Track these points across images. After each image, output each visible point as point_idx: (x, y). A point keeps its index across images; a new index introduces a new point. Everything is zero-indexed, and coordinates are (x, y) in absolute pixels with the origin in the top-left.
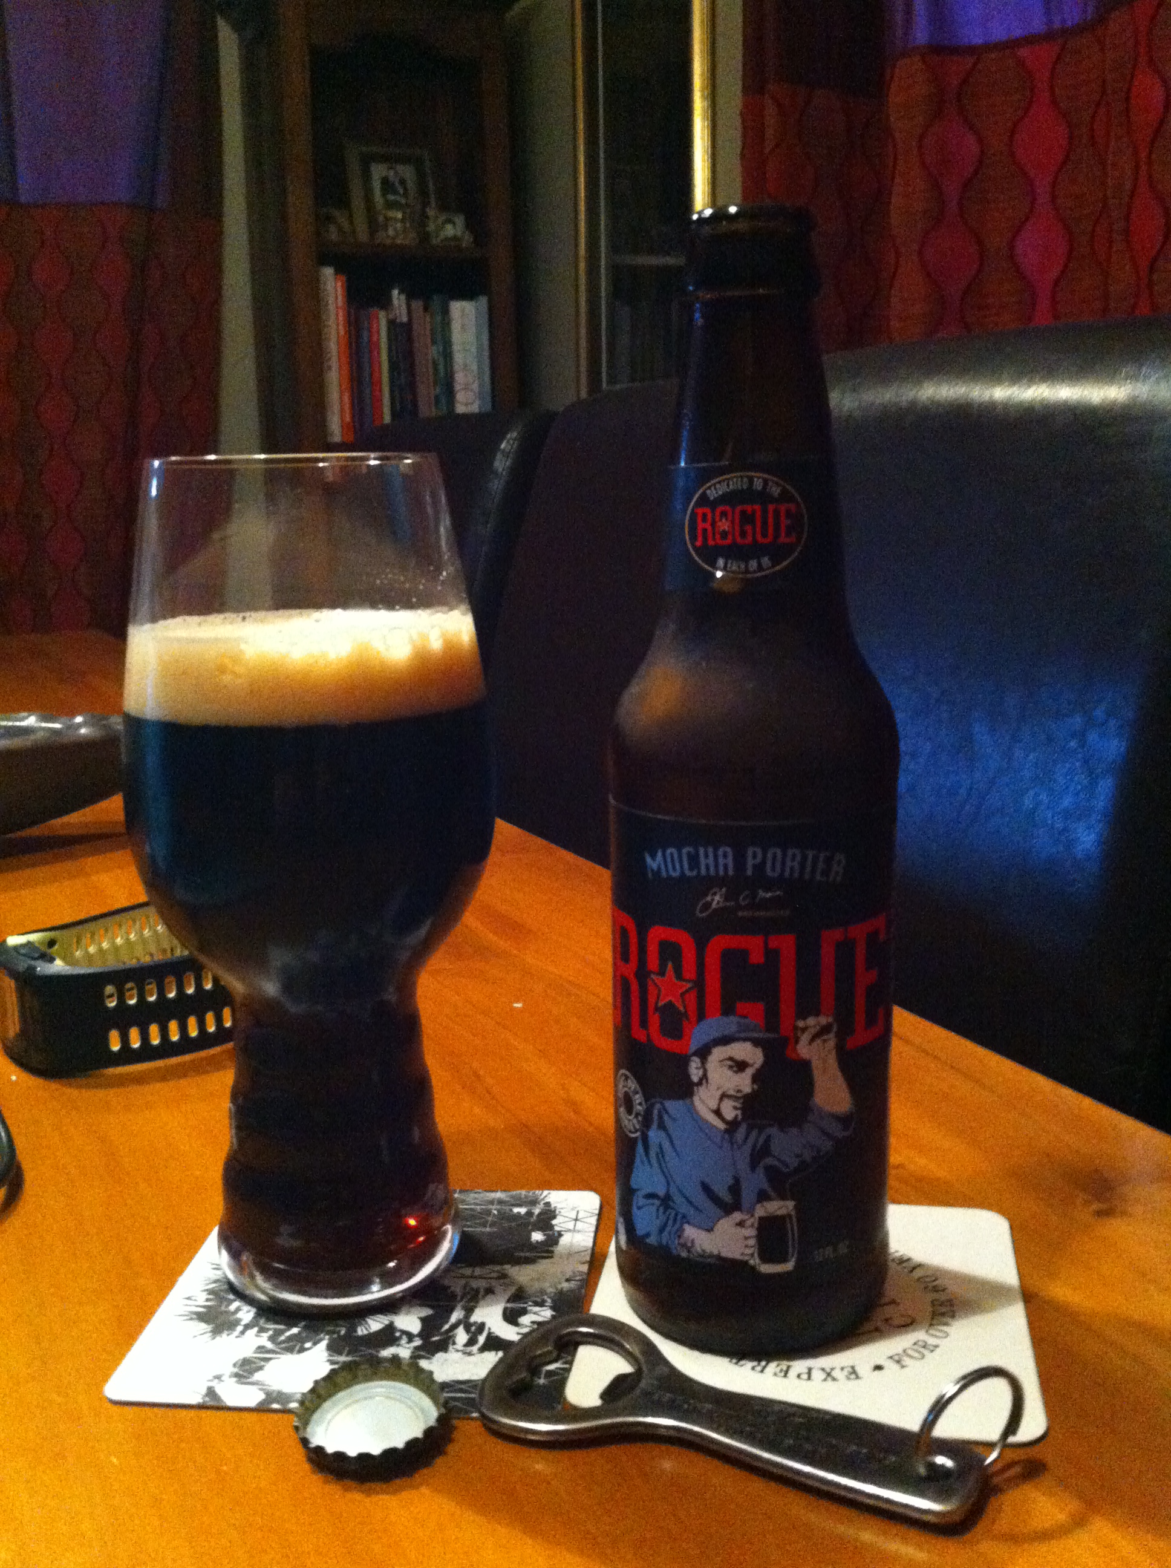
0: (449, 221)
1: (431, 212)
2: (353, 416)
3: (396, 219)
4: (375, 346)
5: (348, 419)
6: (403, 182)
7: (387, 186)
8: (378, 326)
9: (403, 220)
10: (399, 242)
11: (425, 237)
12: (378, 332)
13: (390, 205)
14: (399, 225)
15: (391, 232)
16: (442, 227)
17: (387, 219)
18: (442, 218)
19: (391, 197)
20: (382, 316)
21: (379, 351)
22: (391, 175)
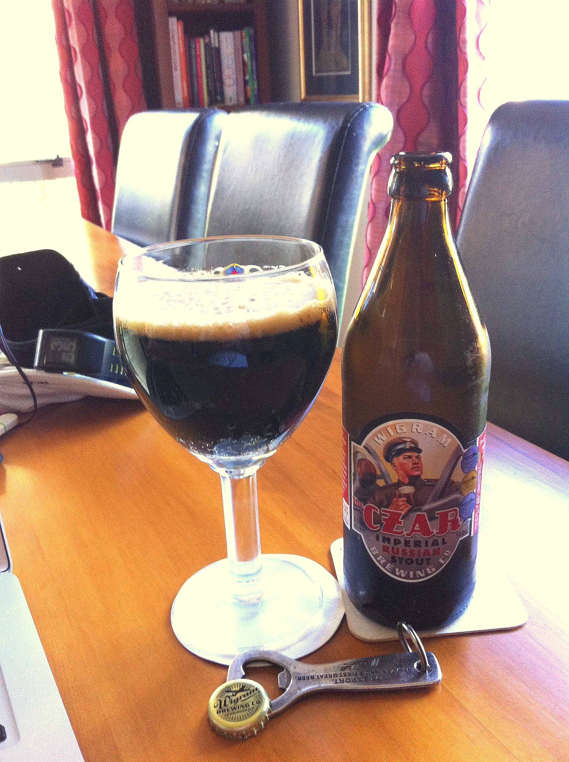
2: (188, 93)
4: (198, 57)
5: (186, 94)
8: (200, 46)
12: (200, 49)
20: (202, 41)
21: (200, 60)
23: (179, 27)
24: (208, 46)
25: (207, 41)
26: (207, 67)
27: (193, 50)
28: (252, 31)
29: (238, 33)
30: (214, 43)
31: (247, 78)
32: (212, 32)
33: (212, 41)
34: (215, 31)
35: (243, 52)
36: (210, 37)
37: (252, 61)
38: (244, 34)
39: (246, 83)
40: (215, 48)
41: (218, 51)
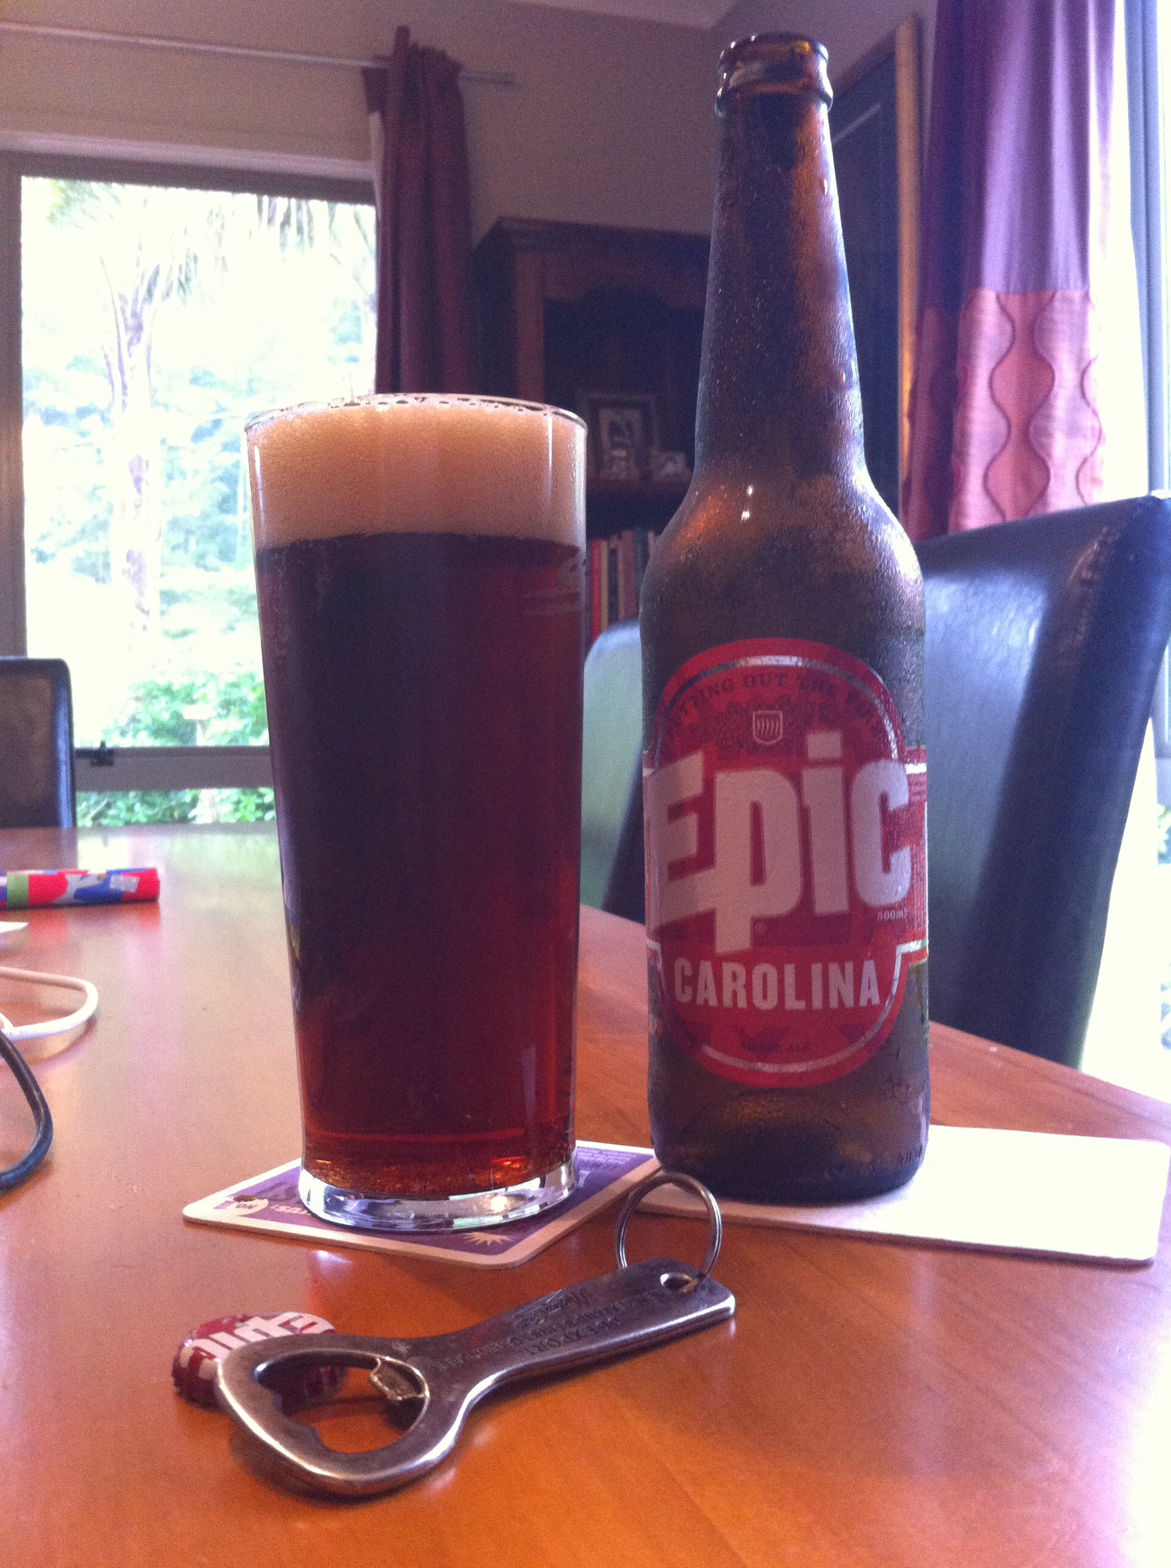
0: (670, 459)
1: (654, 451)
3: (621, 459)
6: (629, 426)
7: (614, 428)
8: (600, 555)
9: (626, 459)
10: (623, 476)
11: (647, 476)
12: (599, 560)
13: (617, 446)
14: (623, 463)
15: (615, 469)
16: (662, 466)
17: (613, 458)
18: (664, 456)
19: (617, 439)
21: (600, 578)
22: (618, 419)
26: (612, 592)
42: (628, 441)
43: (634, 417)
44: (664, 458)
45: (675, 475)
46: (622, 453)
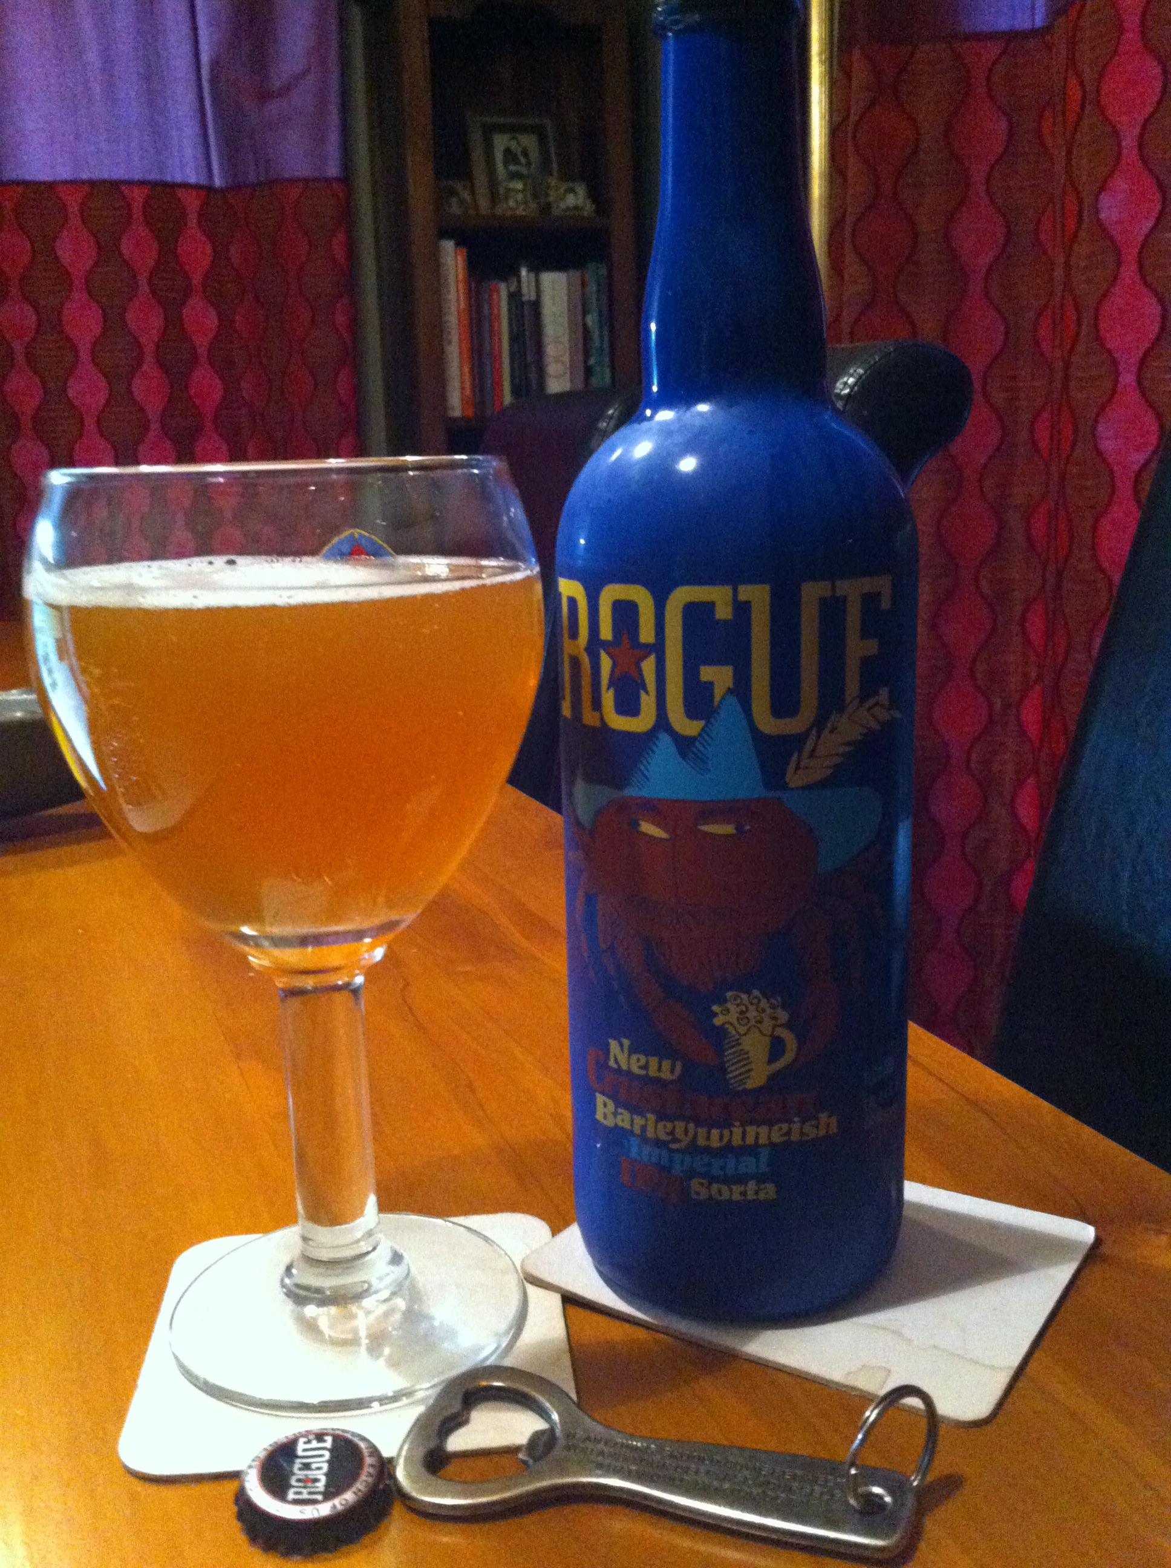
0: (572, 190)
1: (553, 182)
2: (473, 389)
3: (517, 190)
4: (494, 319)
5: (468, 392)
6: (525, 153)
7: (509, 154)
8: (499, 298)
9: (523, 191)
10: (520, 212)
11: (545, 210)
12: (499, 305)
13: (515, 176)
14: (520, 197)
15: (511, 203)
16: (562, 198)
17: (509, 190)
18: (564, 187)
19: (512, 168)
20: (503, 288)
21: (500, 324)
22: (513, 145)
23: (459, 258)
24: (515, 297)
25: (513, 289)
26: (513, 339)
27: (486, 307)
28: (603, 271)
29: (576, 275)
30: (528, 293)
31: (592, 361)
32: (524, 272)
33: (525, 290)
34: (528, 271)
35: (585, 312)
36: (519, 282)
37: (601, 328)
38: (587, 278)
39: (588, 371)
40: (529, 301)
41: (536, 306)
42: (524, 171)
43: (529, 141)
44: (562, 190)
45: (576, 208)
46: (520, 186)
